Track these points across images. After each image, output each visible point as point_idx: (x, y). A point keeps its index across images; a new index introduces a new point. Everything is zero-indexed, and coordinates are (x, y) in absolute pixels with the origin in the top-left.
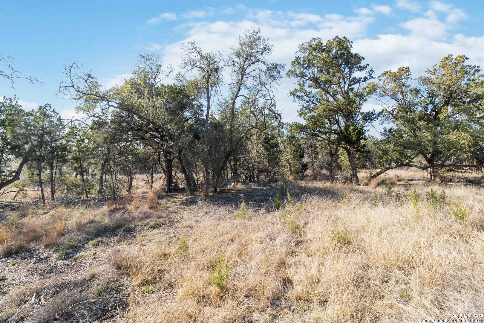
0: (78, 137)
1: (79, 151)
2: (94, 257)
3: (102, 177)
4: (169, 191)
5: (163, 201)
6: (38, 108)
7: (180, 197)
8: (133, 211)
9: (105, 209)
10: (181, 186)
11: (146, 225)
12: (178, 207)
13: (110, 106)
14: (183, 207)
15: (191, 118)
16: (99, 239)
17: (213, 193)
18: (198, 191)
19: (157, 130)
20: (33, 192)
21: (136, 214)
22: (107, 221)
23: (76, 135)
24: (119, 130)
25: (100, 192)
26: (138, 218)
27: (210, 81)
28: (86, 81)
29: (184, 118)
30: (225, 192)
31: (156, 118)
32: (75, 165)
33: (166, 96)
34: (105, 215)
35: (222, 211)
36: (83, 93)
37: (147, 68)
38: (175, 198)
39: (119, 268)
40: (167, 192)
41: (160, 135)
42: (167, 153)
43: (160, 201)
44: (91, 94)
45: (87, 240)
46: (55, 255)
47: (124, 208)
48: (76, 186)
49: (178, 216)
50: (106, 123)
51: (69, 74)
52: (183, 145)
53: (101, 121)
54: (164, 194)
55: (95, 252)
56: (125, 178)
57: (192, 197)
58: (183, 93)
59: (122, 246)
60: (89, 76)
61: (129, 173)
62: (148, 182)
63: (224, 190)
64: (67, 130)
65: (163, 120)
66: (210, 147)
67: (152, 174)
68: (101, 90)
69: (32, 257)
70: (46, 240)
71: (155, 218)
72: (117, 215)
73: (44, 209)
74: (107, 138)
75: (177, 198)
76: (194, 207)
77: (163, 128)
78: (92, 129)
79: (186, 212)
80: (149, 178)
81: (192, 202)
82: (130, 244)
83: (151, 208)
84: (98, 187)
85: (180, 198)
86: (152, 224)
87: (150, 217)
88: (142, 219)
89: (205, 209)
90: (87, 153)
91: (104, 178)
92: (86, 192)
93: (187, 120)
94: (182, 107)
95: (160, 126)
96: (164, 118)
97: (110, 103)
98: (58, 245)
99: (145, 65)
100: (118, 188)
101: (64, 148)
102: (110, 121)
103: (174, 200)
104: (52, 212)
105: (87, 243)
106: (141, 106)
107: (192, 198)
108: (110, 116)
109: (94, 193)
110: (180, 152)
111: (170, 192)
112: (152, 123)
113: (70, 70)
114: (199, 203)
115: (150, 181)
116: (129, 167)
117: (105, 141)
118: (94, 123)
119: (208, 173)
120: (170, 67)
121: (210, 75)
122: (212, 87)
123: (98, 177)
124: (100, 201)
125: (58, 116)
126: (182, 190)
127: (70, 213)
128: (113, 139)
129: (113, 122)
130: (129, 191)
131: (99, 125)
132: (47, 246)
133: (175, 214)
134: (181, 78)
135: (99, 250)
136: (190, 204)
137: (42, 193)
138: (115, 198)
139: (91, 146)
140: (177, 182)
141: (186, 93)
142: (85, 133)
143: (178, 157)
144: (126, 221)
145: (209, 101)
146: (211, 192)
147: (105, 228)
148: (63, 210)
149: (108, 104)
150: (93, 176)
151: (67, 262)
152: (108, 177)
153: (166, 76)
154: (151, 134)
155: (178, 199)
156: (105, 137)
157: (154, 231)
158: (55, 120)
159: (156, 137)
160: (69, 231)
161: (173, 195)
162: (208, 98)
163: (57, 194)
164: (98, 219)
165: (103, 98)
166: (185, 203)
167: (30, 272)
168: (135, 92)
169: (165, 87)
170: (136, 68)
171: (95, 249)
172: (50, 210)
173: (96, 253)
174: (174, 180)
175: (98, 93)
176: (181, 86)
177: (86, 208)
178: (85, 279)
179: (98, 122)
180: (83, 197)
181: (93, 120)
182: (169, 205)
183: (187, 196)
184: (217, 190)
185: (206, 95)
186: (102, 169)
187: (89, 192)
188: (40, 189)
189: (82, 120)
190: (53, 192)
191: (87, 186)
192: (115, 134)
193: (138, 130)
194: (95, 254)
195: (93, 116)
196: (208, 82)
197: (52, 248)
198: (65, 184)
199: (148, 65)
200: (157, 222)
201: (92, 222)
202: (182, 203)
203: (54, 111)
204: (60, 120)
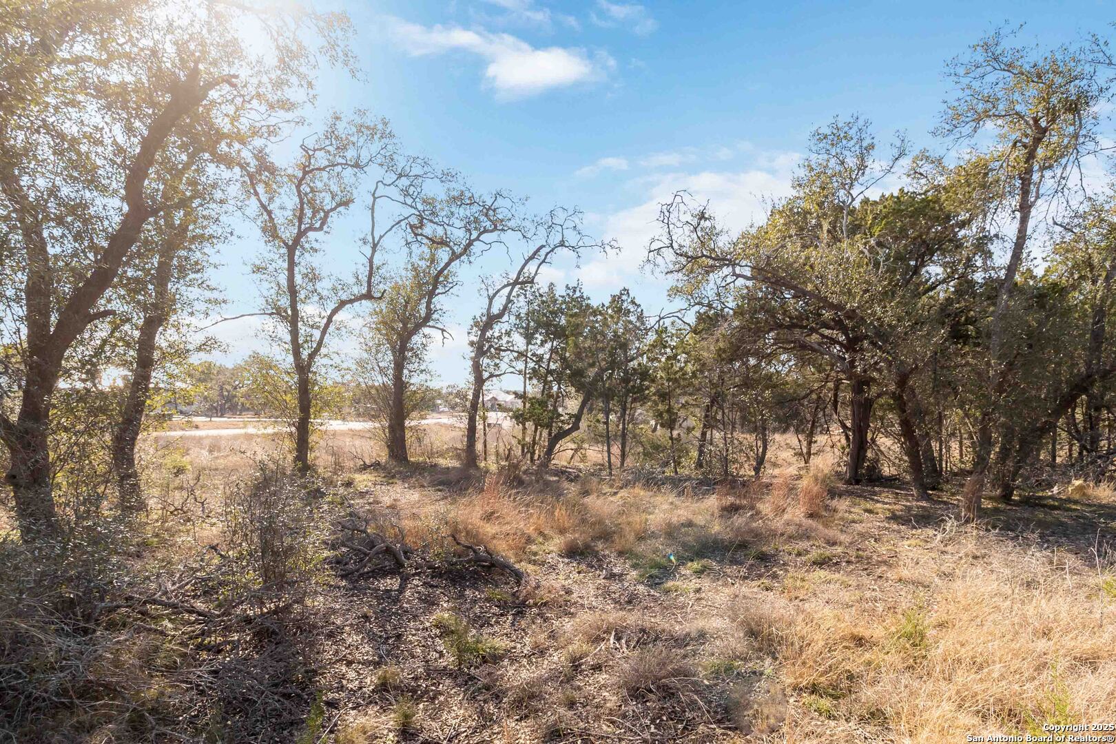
0: (668, 350)
1: (669, 380)
2: (698, 595)
3: (704, 434)
4: (855, 479)
5: (842, 505)
6: (610, 299)
7: (886, 500)
8: (771, 516)
9: (713, 502)
10: (887, 470)
11: (799, 554)
12: (882, 525)
13: (738, 276)
14: (895, 527)
15: (944, 281)
16: (704, 562)
17: (996, 501)
18: (942, 490)
19: (838, 324)
20: (595, 454)
21: (778, 524)
22: (716, 528)
23: (665, 347)
24: (750, 330)
25: (699, 465)
26: (782, 535)
27: (1041, 152)
28: (695, 229)
29: (921, 283)
30: (1044, 506)
31: (844, 294)
32: (660, 407)
33: (877, 231)
34: (713, 515)
35: (1035, 560)
36: (688, 257)
37: (833, 162)
38: (873, 500)
39: (752, 633)
40: (848, 482)
41: (847, 335)
42: (861, 384)
43: (835, 503)
44: (703, 256)
45: (682, 560)
46: (634, 573)
47: (752, 508)
48: (657, 448)
49: (883, 549)
50: (725, 318)
51: (666, 221)
52: (915, 360)
53: (712, 312)
54: (842, 486)
55: (698, 586)
56: (750, 438)
57: (924, 504)
58: (933, 209)
59: (749, 589)
60: (702, 216)
61: (761, 430)
62: (801, 454)
63: (1040, 498)
64: (651, 337)
65: (862, 296)
66: (1010, 365)
67: (811, 434)
68: (720, 244)
69: (601, 568)
70: (619, 544)
71: (821, 543)
72: (739, 520)
73: (611, 486)
74: (724, 351)
75: (878, 501)
76: (931, 532)
77: (862, 318)
78: (695, 331)
79: (906, 543)
80: (805, 443)
81: (925, 519)
82: (767, 590)
83: (811, 516)
84: (695, 454)
85: (886, 502)
86: (814, 554)
87: (808, 538)
88: (791, 537)
89: (970, 546)
90: (682, 383)
91: (708, 436)
92: (674, 462)
93: (933, 288)
94: (925, 250)
95: (851, 315)
96: (866, 291)
97: (738, 270)
98: (637, 556)
99: (826, 157)
100: (736, 461)
101: (644, 374)
102: (731, 312)
103: (868, 506)
104: (623, 493)
105: (683, 564)
106: (807, 267)
107: (923, 507)
108: (731, 299)
109: (688, 468)
110: (902, 381)
111: (858, 482)
112: (832, 306)
113: (669, 211)
114: (950, 524)
115: (805, 450)
116: (763, 415)
117: (720, 356)
118: (701, 318)
119: (985, 442)
120: (898, 143)
121: (1045, 130)
122: (1042, 169)
123: (698, 434)
124: (701, 483)
125: (639, 310)
126: (890, 483)
127: (652, 501)
128: (735, 351)
129: (739, 312)
130: (757, 470)
131: (708, 322)
132: (621, 553)
133: (872, 541)
134: (926, 168)
135: (706, 583)
136: (917, 522)
137: (609, 457)
138: (730, 482)
139: (690, 368)
140: (878, 460)
141: (941, 209)
142: (682, 341)
143: (894, 393)
144: (756, 536)
145: (1024, 221)
146: (990, 498)
147: (715, 542)
148: (639, 492)
149: (734, 274)
150: (689, 430)
151: (652, 592)
152: (717, 435)
153: (883, 173)
154: (823, 336)
155: (879, 505)
156: (720, 349)
157: (822, 574)
158: (633, 318)
159: (834, 341)
160: (653, 535)
161: (864, 491)
162: (1025, 209)
163: (629, 462)
164: (700, 520)
165: (724, 260)
166: (900, 517)
167: (600, 592)
168: (796, 235)
169: (875, 203)
170: (802, 173)
171: (698, 581)
172: (621, 488)
173: (700, 589)
174: (869, 454)
175: (714, 250)
176: (925, 193)
177: (679, 495)
178: (688, 634)
179: (708, 316)
180: (669, 472)
181: (699, 312)
182: (856, 517)
183: (908, 500)
184: (1011, 494)
185: (1015, 202)
186: (706, 416)
187: (679, 463)
188: (606, 448)
189: (678, 314)
190: (623, 456)
191: (677, 451)
192: (742, 340)
193: (792, 326)
194: (698, 591)
195: (698, 304)
196: (1031, 156)
197: (628, 558)
198: (641, 443)
199: (836, 156)
200: (828, 553)
201: (690, 524)
202: (894, 518)
203: (633, 302)
204: (640, 318)
